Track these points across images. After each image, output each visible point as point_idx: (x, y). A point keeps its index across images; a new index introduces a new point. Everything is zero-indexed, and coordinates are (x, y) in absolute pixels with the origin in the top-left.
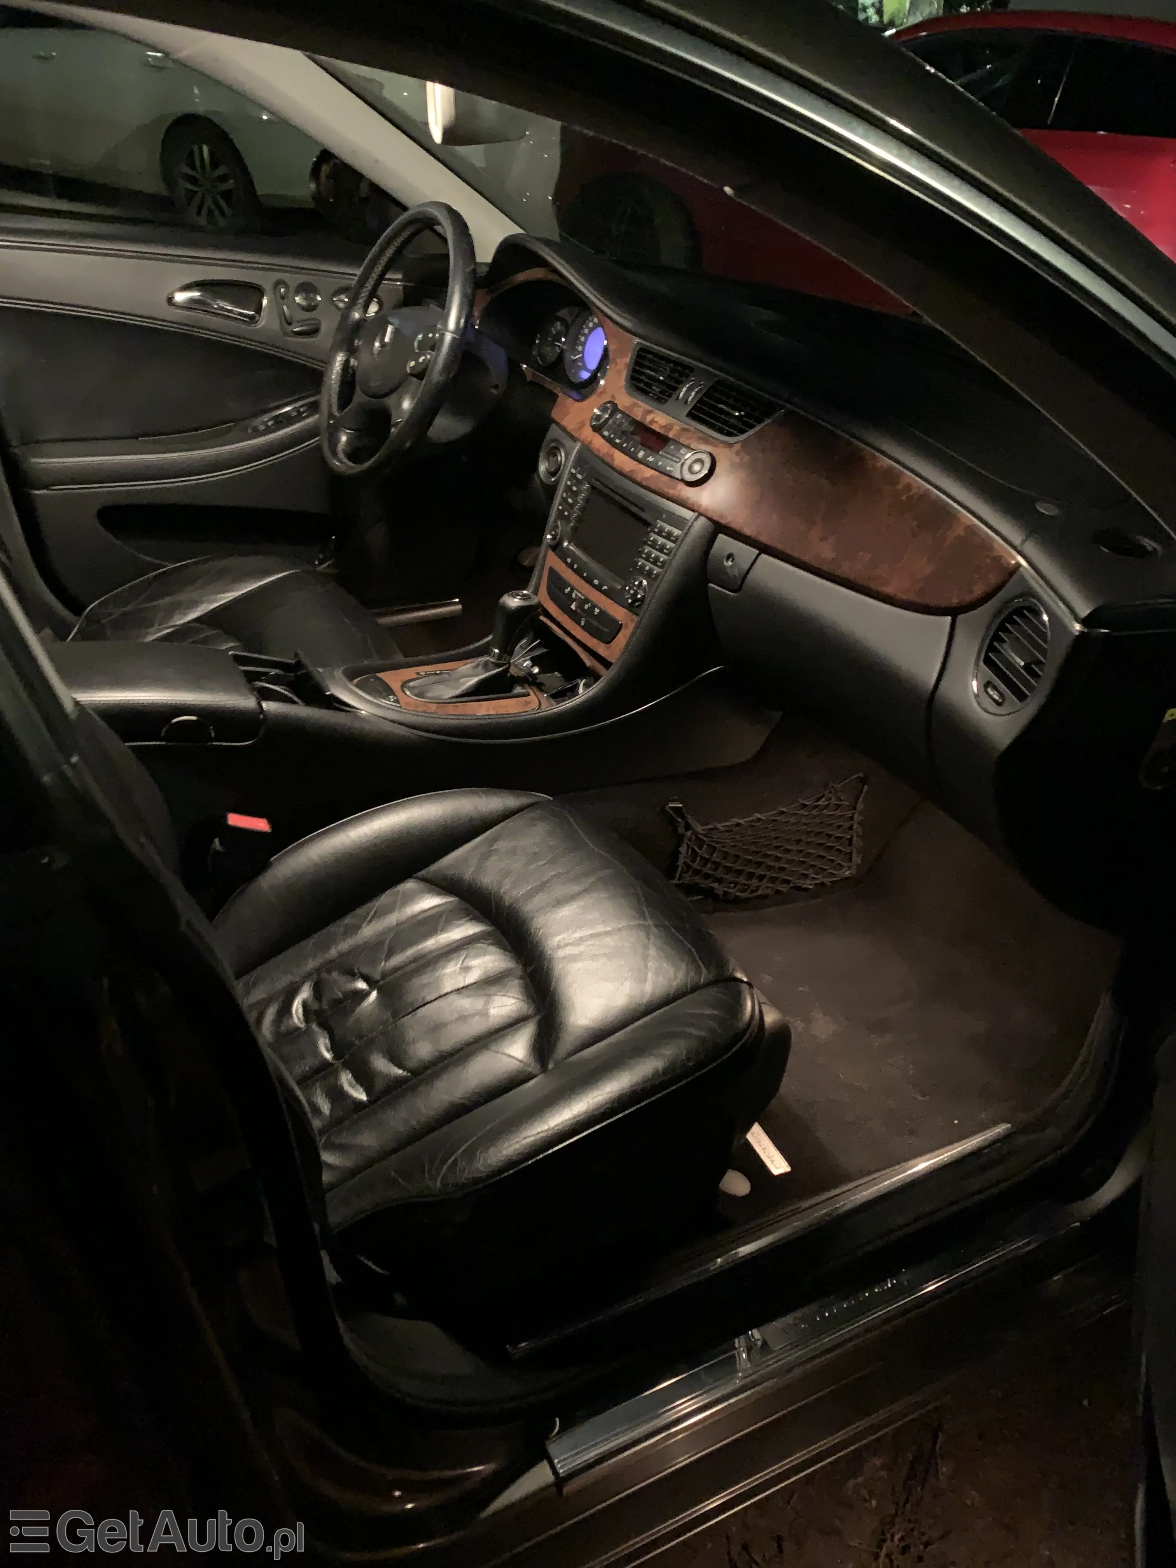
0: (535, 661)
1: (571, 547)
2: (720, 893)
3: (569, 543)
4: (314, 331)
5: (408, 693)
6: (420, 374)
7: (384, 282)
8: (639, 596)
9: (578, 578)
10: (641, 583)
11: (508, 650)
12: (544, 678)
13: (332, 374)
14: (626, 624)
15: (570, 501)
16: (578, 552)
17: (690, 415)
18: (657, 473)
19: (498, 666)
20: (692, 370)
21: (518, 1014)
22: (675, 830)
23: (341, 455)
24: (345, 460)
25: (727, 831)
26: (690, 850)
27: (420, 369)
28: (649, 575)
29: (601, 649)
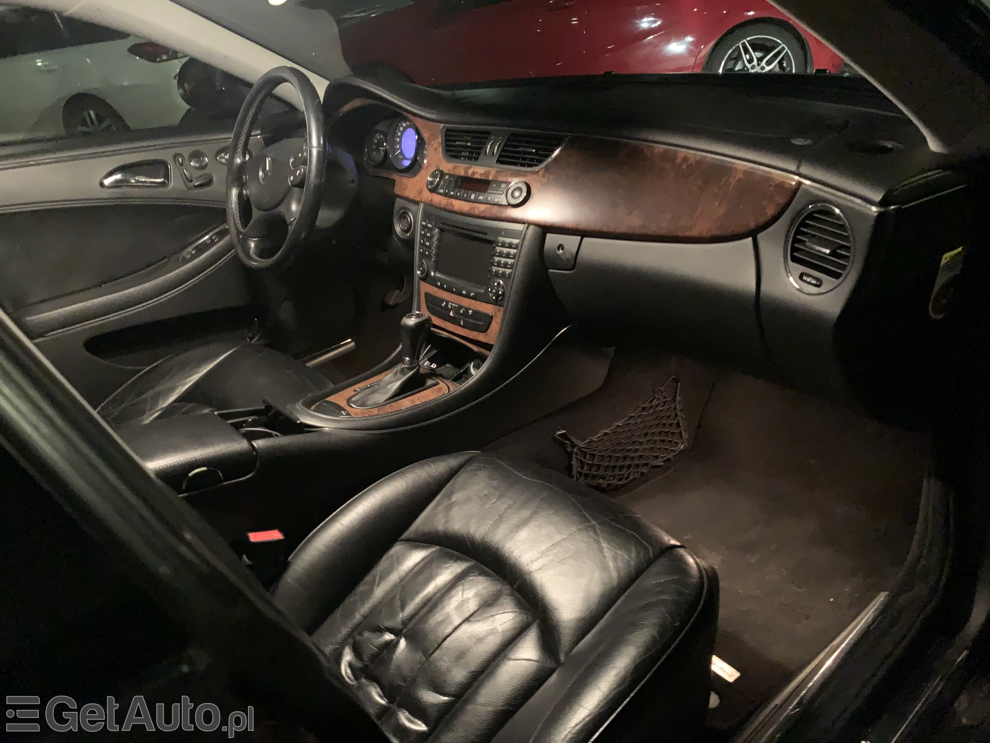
0: (431, 360)
1: (437, 275)
2: (604, 486)
3: (435, 272)
4: (209, 182)
5: (353, 406)
6: (300, 184)
7: (251, 138)
8: (500, 293)
9: (449, 294)
10: (499, 283)
11: (415, 356)
12: (441, 370)
13: (232, 205)
14: (496, 314)
15: (428, 244)
16: (443, 277)
17: (498, 161)
18: (489, 206)
19: (410, 369)
20: (488, 133)
21: (521, 624)
22: (566, 451)
23: (254, 257)
24: (259, 259)
25: (600, 440)
26: (579, 461)
27: (298, 181)
28: (503, 276)
29: (481, 337)
